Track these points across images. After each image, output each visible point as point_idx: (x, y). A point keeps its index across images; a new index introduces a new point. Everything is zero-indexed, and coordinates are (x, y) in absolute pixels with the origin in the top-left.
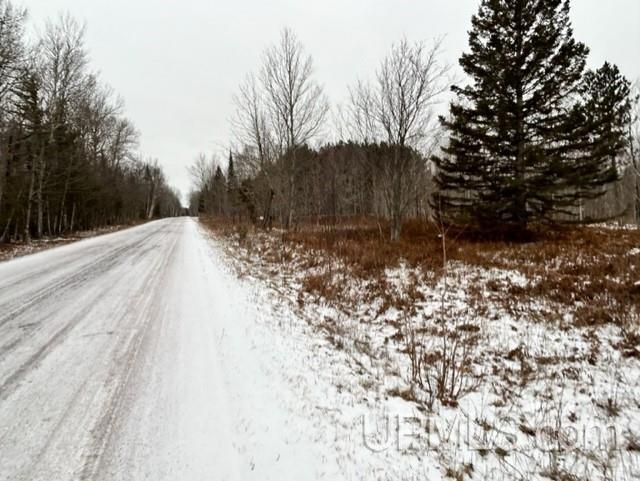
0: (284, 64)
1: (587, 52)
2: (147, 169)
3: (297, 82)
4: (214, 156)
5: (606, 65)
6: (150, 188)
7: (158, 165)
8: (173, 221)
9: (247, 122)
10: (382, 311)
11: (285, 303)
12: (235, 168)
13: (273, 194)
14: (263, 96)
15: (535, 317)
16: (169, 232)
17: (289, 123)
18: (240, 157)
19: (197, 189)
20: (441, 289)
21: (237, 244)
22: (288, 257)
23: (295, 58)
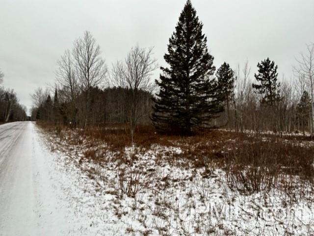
0: (85, 48)
1: (213, 59)
2: (7, 94)
3: (92, 57)
4: (47, 90)
5: (225, 63)
6: (8, 104)
7: (14, 92)
8: (21, 123)
9: (65, 74)
10: (118, 165)
11: (72, 162)
12: (58, 97)
13: (77, 111)
14: (74, 63)
15: (178, 165)
16: (17, 129)
17: (87, 76)
18: (61, 91)
19: (36, 106)
20: (146, 155)
21: (55, 136)
22: (81, 142)
23: (91, 45)
